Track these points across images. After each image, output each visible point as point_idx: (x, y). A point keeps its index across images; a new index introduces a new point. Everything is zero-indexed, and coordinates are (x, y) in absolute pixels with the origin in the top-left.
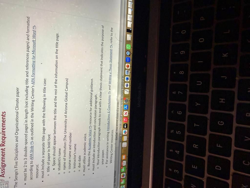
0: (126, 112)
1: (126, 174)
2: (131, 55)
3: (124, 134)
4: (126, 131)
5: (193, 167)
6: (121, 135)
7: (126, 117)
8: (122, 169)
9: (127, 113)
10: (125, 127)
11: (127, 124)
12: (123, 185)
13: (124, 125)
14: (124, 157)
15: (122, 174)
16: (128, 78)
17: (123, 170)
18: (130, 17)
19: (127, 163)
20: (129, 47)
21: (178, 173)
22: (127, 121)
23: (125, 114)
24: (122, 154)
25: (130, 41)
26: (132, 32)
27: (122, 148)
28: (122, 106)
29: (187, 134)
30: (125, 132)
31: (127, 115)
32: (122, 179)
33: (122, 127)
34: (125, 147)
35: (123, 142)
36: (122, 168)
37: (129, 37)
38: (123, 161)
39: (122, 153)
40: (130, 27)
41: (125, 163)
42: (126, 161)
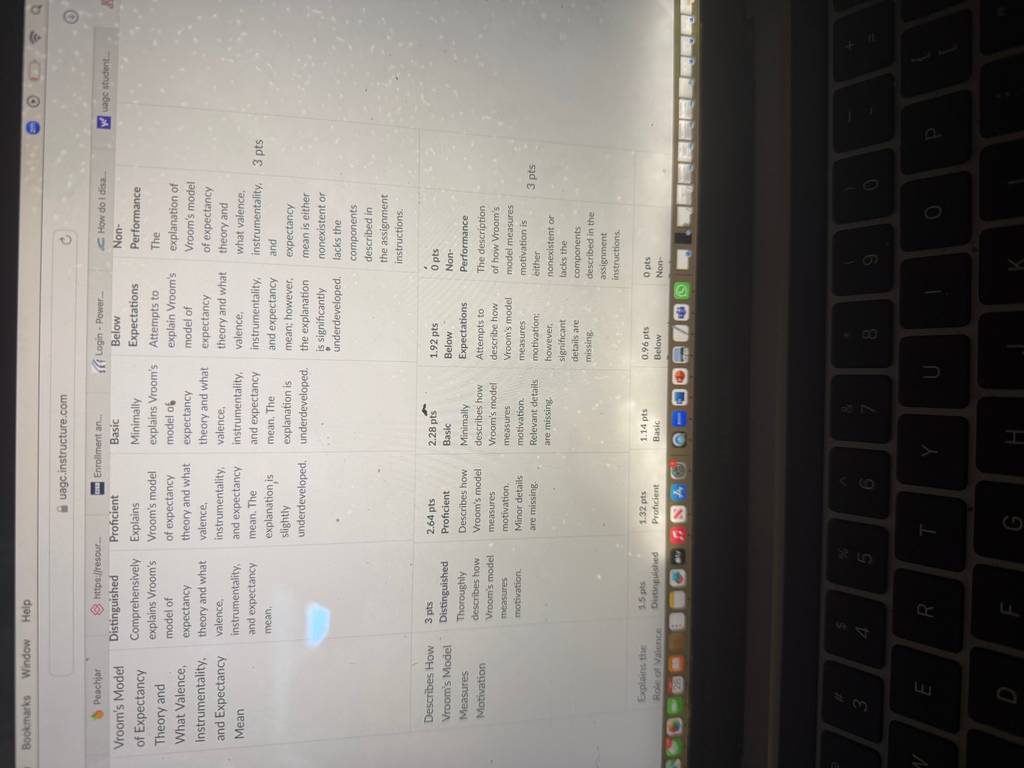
0: (678, 508)
1: (683, 721)
3: (673, 583)
4: (682, 573)
5: (916, 690)
7: (680, 527)
9: (684, 514)
10: (678, 560)
11: (683, 551)
12: (674, 758)
13: (673, 552)
14: (676, 664)
15: (670, 722)
17: (674, 707)
19: (685, 684)
22: (681, 538)
23: (676, 517)
24: (669, 654)
25: (685, 271)
26: (695, 240)
27: (668, 631)
31: (682, 519)
32: (671, 738)
34: (678, 628)
35: (671, 611)
36: (671, 701)
38: (675, 679)
39: (671, 647)
40: (686, 227)
41: (679, 685)
42: (684, 677)
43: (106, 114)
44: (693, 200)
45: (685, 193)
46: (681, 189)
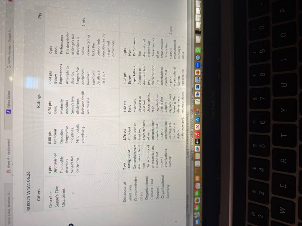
1: (200, 198)
2: (202, 59)
4: (199, 147)
5: (281, 186)
6: (193, 152)
7: (198, 131)
8: (195, 193)
9: (199, 127)
10: (197, 143)
11: (199, 139)
12: (197, 211)
13: (196, 140)
14: (197, 178)
15: (196, 199)
16: (199, 86)
17: (197, 194)
18: (198, 17)
19: (201, 185)
20: (199, 50)
22: (199, 135)
23: (196, 128)
24: (195, 175)
25: (199, 43)
26: (202, 33)
27: (195, 167)
28: (193, 118)
29: (272, 147)
30: (198, 149)
33: (193, 142)
34: (198, 166)
35: (195, 160)
36: (196, 191)
37: (198, 39)
38: (197, 184)
39: (196, 172)
41: (198, 186)
42: (200, 183)
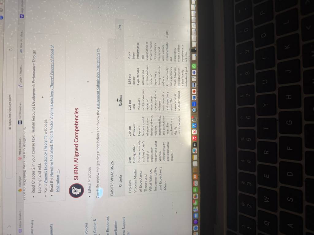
0: (195, 130)
1: (198, 195)
3: (194, 152)
4: (196, 149)
5: (265, 177)
7: (195, 136)
9: (196, 132)
10: (195, 146)
11: (196, 143)
12: (196, 206)
13: (193, 143)
14: (195, 177)
15: (194, 195)
16: (195, 96)
17: (195, 190)
19: (198, 183)
20: (195, 66)
21: (251, 185)
22: (196, 139)
23: (194, 133)
24: (193, 174)
26: (197, 51)
27: (192, 167)
31: (196, 133)
32: (195, 200)
34: (196, 166)
35: (193, 161)
38: (195, 181)
39: (194, 172)
40: (194, 48)
41: (196, 183)
42: (198, 181)
43: (22, 14)
44: (197, 40)
45: (194, 37)
46: (193, 37)
